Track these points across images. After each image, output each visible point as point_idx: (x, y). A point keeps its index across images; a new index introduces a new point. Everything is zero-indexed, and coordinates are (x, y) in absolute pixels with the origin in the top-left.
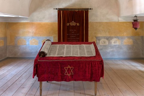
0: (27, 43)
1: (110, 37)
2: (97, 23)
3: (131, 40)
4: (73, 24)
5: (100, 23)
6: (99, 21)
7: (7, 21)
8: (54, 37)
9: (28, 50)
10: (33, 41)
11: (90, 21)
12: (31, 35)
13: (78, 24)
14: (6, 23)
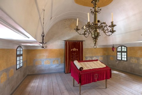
0: (42, 64)
1: (92, 56)
2: (85, 48)
3: (102, 58)
4: (74, 49)
5: (87, 49)
6: (86, 48)
7: (28, 49)
8: (61, 58)
9: (43, 68)
10: (47, 62)
11: (84, 48)
12: (45, 58)
13: (77, 50)
14: (27, 50)
